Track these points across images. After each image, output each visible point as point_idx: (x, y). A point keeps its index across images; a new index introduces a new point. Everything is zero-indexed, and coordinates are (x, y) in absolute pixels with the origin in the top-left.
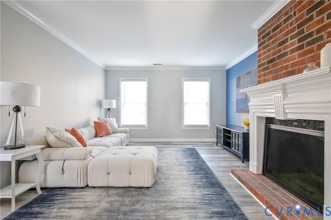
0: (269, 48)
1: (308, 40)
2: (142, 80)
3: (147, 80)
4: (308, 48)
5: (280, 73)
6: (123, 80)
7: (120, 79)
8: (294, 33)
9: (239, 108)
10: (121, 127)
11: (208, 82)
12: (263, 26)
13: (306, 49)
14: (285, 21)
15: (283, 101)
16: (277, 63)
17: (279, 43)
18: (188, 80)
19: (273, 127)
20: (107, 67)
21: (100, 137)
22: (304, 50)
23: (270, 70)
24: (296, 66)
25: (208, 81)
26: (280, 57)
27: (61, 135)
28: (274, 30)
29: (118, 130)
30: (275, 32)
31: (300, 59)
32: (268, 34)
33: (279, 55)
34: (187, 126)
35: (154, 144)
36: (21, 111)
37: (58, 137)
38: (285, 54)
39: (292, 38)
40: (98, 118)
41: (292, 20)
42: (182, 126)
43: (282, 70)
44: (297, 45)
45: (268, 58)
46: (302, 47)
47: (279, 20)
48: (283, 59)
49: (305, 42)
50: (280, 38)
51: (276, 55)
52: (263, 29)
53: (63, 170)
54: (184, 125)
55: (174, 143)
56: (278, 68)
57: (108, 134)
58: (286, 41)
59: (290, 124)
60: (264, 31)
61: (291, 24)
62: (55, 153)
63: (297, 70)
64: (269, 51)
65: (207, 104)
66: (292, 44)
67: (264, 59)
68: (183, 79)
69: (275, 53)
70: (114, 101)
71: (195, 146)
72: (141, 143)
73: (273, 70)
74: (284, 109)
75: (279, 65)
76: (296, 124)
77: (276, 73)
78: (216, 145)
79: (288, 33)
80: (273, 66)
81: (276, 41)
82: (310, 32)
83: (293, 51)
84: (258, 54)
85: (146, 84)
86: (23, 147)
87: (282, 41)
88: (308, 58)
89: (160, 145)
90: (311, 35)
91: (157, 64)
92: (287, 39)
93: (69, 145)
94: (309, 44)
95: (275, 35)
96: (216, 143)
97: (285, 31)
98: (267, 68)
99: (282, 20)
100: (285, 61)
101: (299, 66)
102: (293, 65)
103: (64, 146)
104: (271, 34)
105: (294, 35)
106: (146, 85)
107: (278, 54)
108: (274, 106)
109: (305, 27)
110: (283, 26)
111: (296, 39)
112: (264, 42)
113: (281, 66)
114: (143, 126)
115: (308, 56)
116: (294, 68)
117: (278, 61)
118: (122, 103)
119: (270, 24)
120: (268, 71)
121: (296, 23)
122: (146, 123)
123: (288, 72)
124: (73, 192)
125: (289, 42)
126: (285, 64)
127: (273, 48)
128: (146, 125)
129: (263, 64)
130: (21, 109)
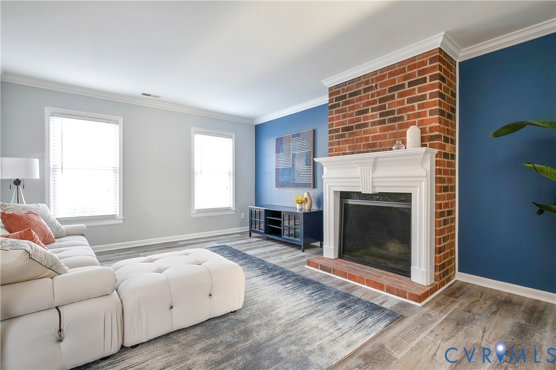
0: (344, 113)
1: (390, 117)
3: (121, 121)
4: (390, 124)
5: (359, 144)
6: (54, 114)
7: (47, 109)
8: (376, 106)
9: (281, 180)
11: (231, 140)
12: (337, 86)
13: (387, 125)
14: (366, 90)
15: (372, 174)
16: (355, 132)
17: (358, 111)
18: (200, 133)
19: (351, 202)
22: (386, 125)
23: (346, 139)
24: (378, 140)
25: (231, 137)
26: (358, 127)
28: (351, 95)
30: (353, 98)
31: (382, 133)
32: (344, 97)
33: (358, 125)
34: (199, 211)
38: (365, 125)
39: (373, 110)
41: (373, 92)
42: (192, 212)
43: (361, 142)
44: (378, 119)
45: (343, 125)
46: (383, 122)
47: (357, 87)
48: (362, 129)
49: (387, 118)
50: (358, 106)
51: (354, 123)
52: (337, 90)
53: (60, 330)
54: (195, 209)
56: (357, 139)
57: (47, 241)
58: (366, 111)
59: (371, 198)
60: (338, 92)
61: (373, 96)
63: (378, 143)
64: (344, 116)
65: (230, 174)
66: (373, 117)
67: (337, 124)
68: (193, 129)
69: (351, 121)
70: (36, 163)
73: (350, 140)
74: (373, 182)
75: (358, 135)
76: (378, 197)
77: (353, 143)
78: (249, 237)
79: (368, 104)
80: (350, 135)
81: (354, 108)
82: (391, 109)
83: (374, 124)
84: (329, 117)
85: (118, 131)
87: (361, 110)
88: (390, 134)
90: (392, 112)
91: (150, 95)
92: (368, 109)
94: (391, 121)
95: (353, 101)
96: (249, 232)
97: (365, 101)
98: (343, 136)
99: (362, 88)
100: (365, 132)
101: (381, 140)
102: (374, 138)
104: (348, 99)
105: (375, 107)
106: (118, 133)
107: (357, 123)
108: (360, 179)
109: (387, 103)
110: (363, 95)
111: (378, 113)
112: (338, 105)
113: (361, 136)
115: (390, 132)
116: (376, 142)
117: (357, 130)
119: (346, 87)
120: (343, 139)
121: (377, 96)
122: (118, 210)
123: (368, 144)
125: (370, 114)
126: (365, 136)
127: (350, 115)
128: (118, 214)
129: (337, 130)
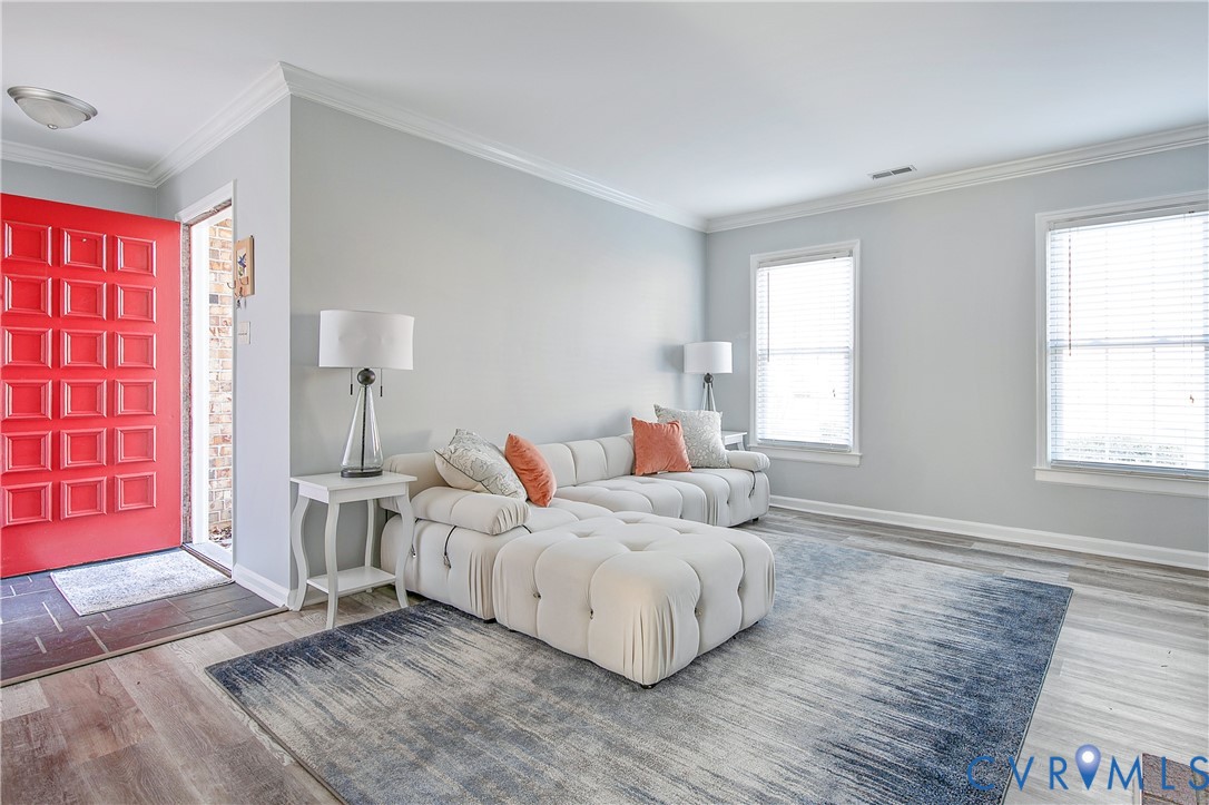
2: (834, 254)
3: (857, 250)
6: (762, 264)
7: (754, 259)
10: (755, 449)
18: (1073, 222)
20: (709, 220)
21: (644, 475)
27: (457, 454)
29: (718, 458)
34: (1066, 466)
35: (875, 535)
36: (372, 382)
37: (446, 456)
40: (658, 410)
42: (1038, 467)
53: (446, 554)
54: (1050, 458)
55: (976, 546)
57: (675, 466)
62: (440, 503)
68: (1041, 218)
70: (726, 349)
71: (1076, 581)
72: (822, 522)
85: (851, 269)
86: (378, 473)
89: (900, 541)
93: (480, 486)
103: (467, 486)
114: (840, 450)
118: (759, 352)
122: (850, 438)
124: (458, 626)
128: (850, 445)
130: (373, 377)
